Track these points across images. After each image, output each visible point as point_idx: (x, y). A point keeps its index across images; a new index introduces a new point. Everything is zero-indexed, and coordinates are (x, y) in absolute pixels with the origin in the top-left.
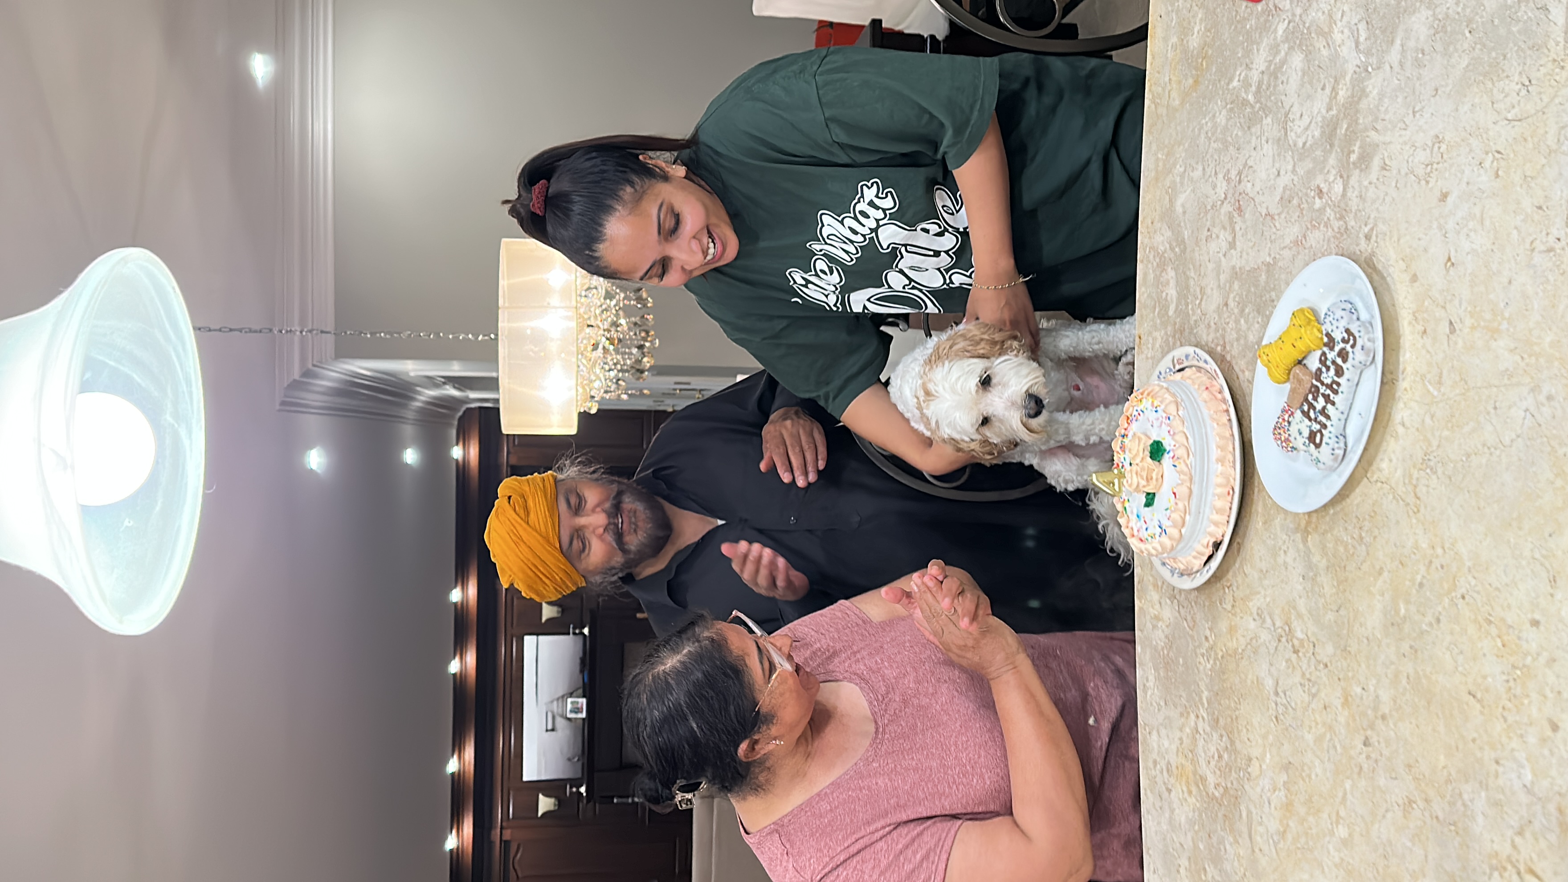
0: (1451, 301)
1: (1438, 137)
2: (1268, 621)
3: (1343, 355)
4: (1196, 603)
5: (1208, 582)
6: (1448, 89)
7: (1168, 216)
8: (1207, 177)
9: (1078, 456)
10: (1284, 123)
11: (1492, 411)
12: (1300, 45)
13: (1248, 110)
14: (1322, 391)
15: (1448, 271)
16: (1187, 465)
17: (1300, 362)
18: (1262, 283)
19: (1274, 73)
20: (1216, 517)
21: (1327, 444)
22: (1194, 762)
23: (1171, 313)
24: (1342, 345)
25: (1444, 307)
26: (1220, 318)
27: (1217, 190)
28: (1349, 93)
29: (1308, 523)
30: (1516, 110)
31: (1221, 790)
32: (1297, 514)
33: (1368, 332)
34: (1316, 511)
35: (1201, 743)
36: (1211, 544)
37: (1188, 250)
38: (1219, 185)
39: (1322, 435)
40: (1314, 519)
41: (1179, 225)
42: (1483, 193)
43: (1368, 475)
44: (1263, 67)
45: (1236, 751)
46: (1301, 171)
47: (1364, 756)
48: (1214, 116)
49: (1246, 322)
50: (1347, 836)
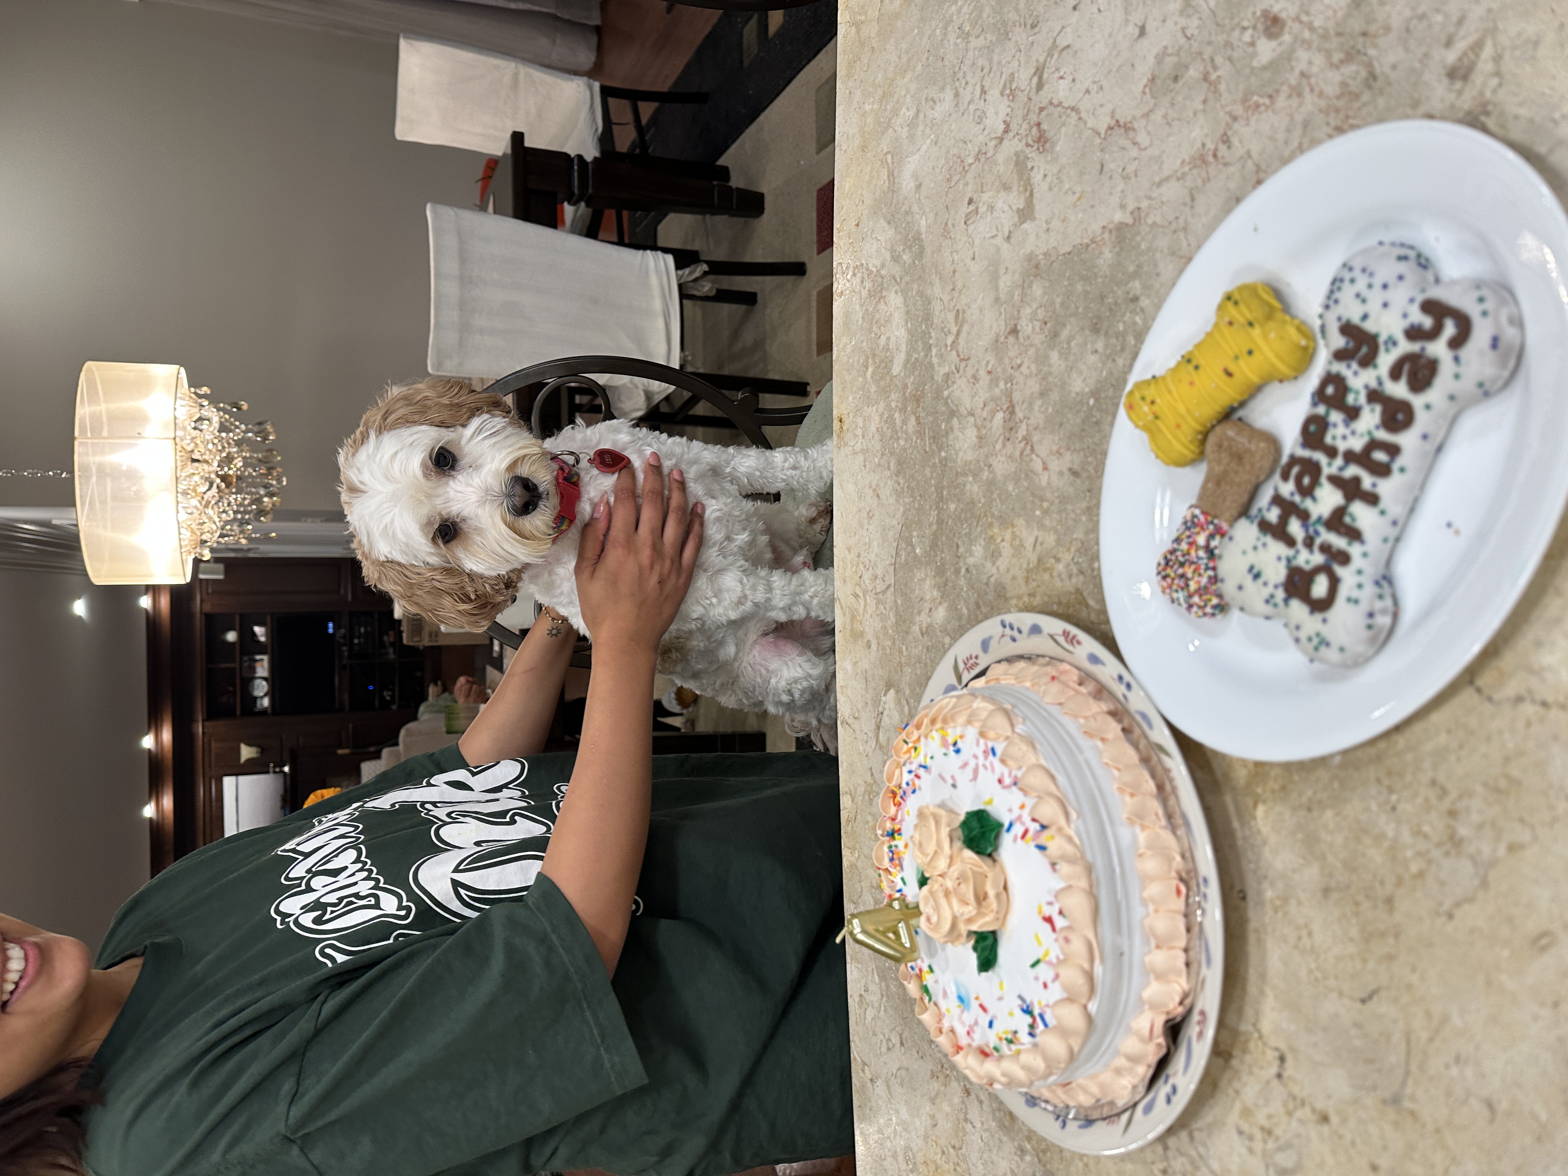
3: (1416, 370)
7: (888, 204)
8: (964, 105)
14: (1326, 471)
17: (1228, 415)
18: (1108, 271)
21: (1349, 600)
23: (897, 369)
38: (990, 112)
39: (1334, 582)
41: (909, 212)
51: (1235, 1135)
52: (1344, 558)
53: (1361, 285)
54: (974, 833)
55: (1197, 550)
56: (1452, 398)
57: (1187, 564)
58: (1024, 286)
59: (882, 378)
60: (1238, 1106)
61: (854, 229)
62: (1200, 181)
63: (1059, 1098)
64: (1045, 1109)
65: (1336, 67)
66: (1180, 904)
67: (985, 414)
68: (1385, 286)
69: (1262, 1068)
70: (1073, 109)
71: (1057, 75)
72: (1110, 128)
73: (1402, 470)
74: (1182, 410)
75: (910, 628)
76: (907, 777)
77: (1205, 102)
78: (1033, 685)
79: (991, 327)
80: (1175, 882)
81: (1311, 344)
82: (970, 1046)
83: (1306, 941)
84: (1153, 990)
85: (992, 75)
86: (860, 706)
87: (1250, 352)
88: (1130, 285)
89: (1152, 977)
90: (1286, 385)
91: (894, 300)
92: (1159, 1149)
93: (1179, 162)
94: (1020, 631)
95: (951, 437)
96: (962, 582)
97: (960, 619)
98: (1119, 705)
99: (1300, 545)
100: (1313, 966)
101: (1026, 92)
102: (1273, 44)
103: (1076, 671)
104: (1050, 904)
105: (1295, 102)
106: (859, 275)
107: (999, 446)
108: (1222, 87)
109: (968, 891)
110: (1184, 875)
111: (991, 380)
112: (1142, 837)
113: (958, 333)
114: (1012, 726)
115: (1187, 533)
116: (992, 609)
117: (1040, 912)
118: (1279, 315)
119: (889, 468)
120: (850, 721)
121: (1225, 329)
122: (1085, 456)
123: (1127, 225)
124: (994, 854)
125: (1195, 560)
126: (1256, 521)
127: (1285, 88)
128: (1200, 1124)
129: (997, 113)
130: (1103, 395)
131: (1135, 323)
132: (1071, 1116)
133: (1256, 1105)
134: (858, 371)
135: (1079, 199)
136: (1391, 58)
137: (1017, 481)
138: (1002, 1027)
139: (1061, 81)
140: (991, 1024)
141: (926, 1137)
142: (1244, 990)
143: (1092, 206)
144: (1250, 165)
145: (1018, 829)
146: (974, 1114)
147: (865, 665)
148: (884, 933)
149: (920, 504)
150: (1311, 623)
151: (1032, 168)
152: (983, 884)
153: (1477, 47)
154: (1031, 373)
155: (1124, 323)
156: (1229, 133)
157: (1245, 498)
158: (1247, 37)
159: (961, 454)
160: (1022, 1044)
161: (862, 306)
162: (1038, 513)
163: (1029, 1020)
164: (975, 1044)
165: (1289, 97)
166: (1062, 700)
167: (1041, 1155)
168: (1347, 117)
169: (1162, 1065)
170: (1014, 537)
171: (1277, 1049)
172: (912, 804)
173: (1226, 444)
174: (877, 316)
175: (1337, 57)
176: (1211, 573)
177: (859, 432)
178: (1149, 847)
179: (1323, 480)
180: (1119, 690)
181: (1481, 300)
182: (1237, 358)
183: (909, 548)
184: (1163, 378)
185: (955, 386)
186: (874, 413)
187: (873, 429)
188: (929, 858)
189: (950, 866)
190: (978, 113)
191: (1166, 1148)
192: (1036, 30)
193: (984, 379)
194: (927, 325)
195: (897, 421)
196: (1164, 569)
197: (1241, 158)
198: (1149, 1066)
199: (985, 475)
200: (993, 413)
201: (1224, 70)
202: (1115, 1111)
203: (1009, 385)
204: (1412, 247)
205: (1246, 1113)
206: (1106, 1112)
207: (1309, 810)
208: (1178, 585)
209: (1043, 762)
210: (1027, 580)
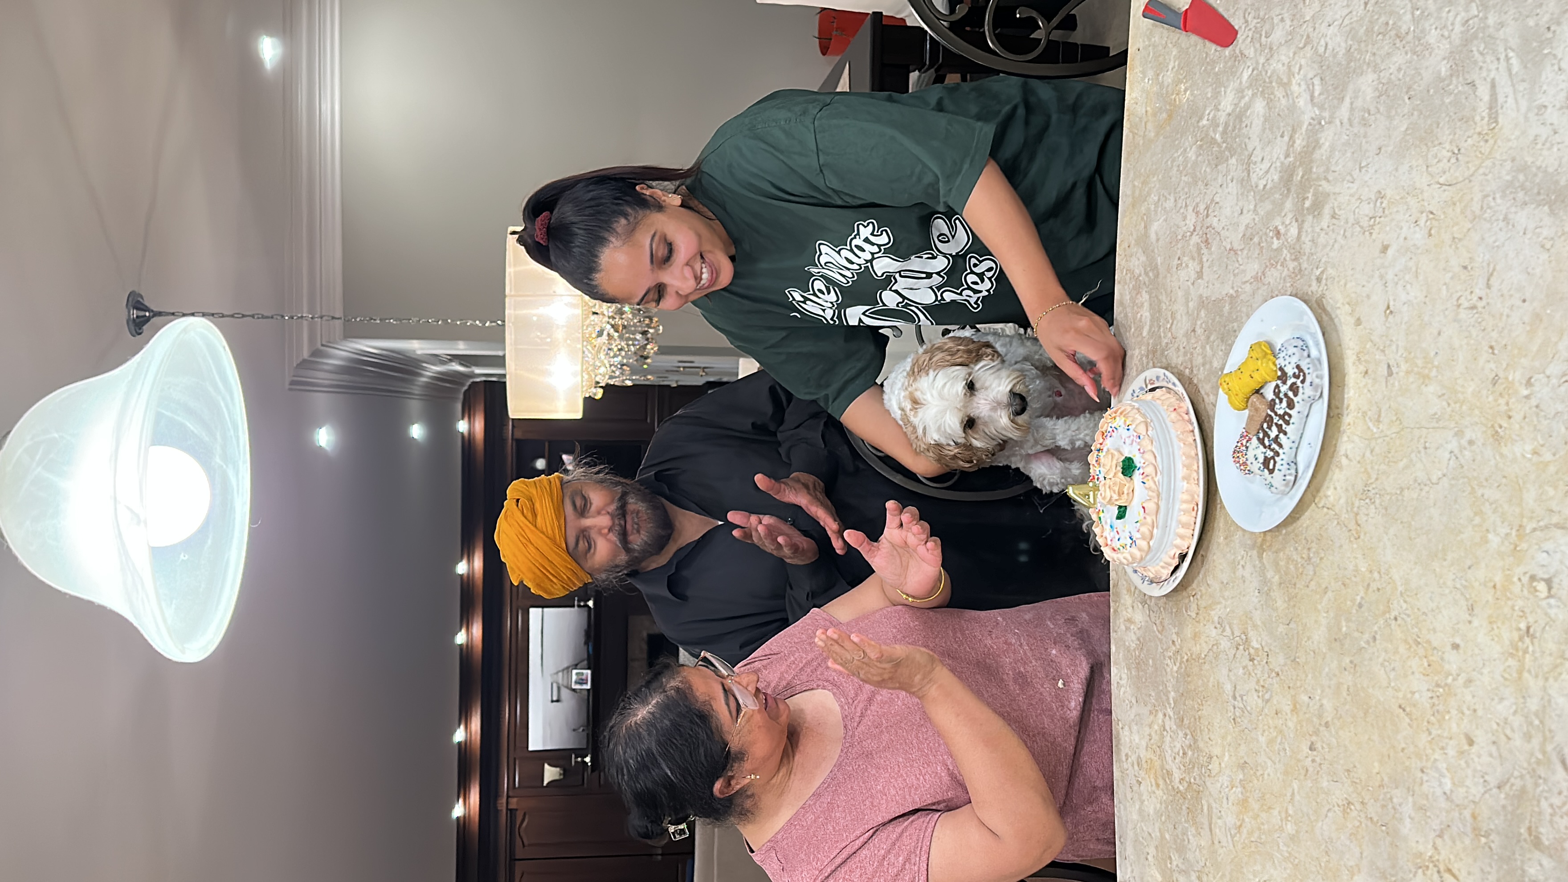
0: (1390, 346)
1: (1380, 192)
2: (1227, 628)
3: (1294, 388)
4: (1164, 609)
5: (1175, 590)
6: (1390, 148)
7: (1143, 240)
8: (1178, 208)
9: (1061, 460)
10: (1248, 164)
11: (1423, 451)
12: (1263, 92)
13: (1215, 149)
14: (1275, 421)
15: (1387, 317)
16: (1155, 482)
17: (1257, 391)
18: (1226, 314)
19: (1239, 116)
20: (1181, 531)
21: (1280, 470)
22: (1162, 757)
23: (1145, 333)
24: (1293, 380)
25: (1383, 351)
26: (1188, 343)
27: (1188, 222)
28: (1304, 143)
29: (1264, 540)
30: (1447, 174)
31: (1186, 785)
32: (1252, 533)
33: (1316, 370)
34: (1270, 531)
35: (1168, 739)
36: (1177, 555)
37: (1161, 276)
38: (1189, 217)
39: (1275, 462)
40: (1268, 538)
41: (1153, 251)
42: (1418, 248)
43: (1316, 501)
44: (1229, 109)
45: (1199, 749)
46: (1262, 213)
47: (1310, 759)
48: (1185, 150)
49: (1212, 348)
50: (1294, 832)
53: (1285, 353)
55: (1243, 447)
57: (1240, 452)
58: (1198, 310)
62: (1256, 287)
68: (1289, 356)
70: (1218, 233)
72: (1230, 249)
73: (1292, 424)
74: (1237, 388)
77: (1259, 254)
79: (1185, 325)
81: (1275, 371)
85: (1190, 199)
91: (1145, 296)
93: (1250, 276)
99: (1267, 448)
101: (1202, 215)
102: (1278, 242)
108: (1264, 251)
113: (1172, 324)
115: (1241, 440)
121: (1250, 360)
123: (1233, 296)
126: (1258, 437)
129: (1191, 219)
135: (1219, 277)
139: (1215, 218)
143: (1223, 282)
150: (1269, 478)
153: (1323, 273)
156: (1265, 271)
158: (1271, 234)
161: (1129, 293)
176: (1245, 456)
179: (1274, 424)
184: (1233, 374)
190: (1184, 215)
192: (1207, 187)
196: (1233, 452)
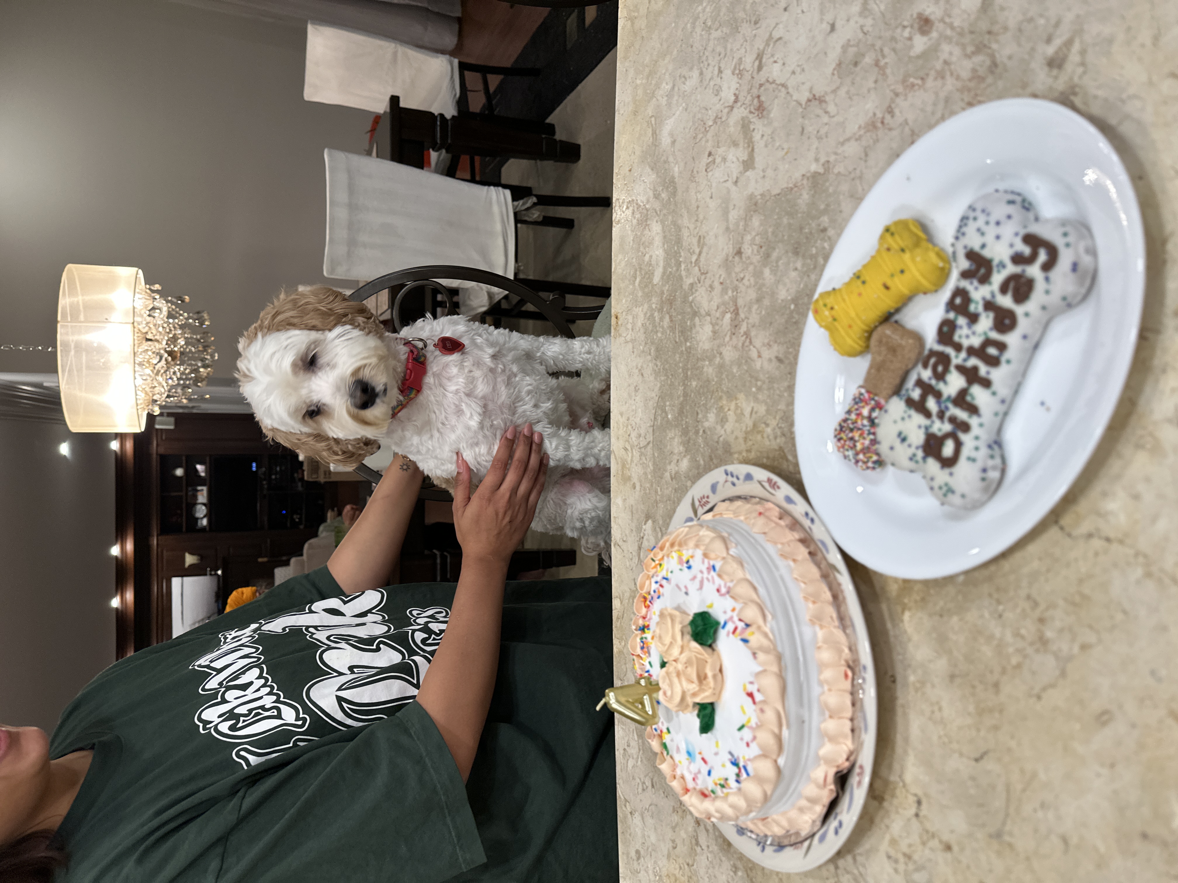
3: (1018, 286)
7: (651, 155)
8: (706, 81)
14: (957, 361)
18: (804, 208)
21: (971, 460)
23: (657, 279)
37: (680, 191)
38: (725, 87)
51: (885, 859)
52: (965, 427)
53: (980, 223)
54: (699, 629)
55: (862, 419)
56: (1044, 308)
57: (855, 430)
58: (747, 219)
59: (646, 286)
60: (887, 837)
61: (628, 173)
62: (871, 141)
63: (759, 829)
64: (750, 837)
65: (968, 56)
66: (847, 685)
67: (718, 315)
68: (998, 223)
69: (905, 809)
70: (783, 85)
71: (772, 60)
72: (809, 100)
73: (1008, 362)
74: (853, 314)
75: (663, 474)
76: (654, 586)
77: (876, 82)
78: (746, 519)
79: (723, 249)
80: (844, 668)
81: (947, 266)
82: (695, 789)
83: (937, 715)
84: (827, 749)
85: (726, 59)
86: (627, 532)
87: (902, 272)
88: (821, 219)
89: (826, 740)
90: (929, 296)
91: (656, 228)
92: (832, 867)
93: (857, 127)
94: (738, 478)
95: (694, 331)
96: (700, 440)
97: (698, 468)
98: (807, 535)
99: (935, 418)
100: (942, 733)
101: (750, 72)
102: (925, 39)
103: (777, 509)
104: (751, 683)
105: (939, 82)
106: (631, 208)
107: (727, 339)
108: (888, 71)
109: (692, 672)
110: (851, 663)
111: (723, 289)
112: (820, 634)
113: (700, 253)
114: (727, 549)
115: (856, 407)
116: (721, 460)
117: (745, 689)
118: (924, 244)
119: (650, 354)
120: (621, 543)
121: (885, 254)
122: (788, 348)
123: (819, 174)
124: (714, 645)
125: (861, 427)
126: (904, 398)
127: (933, 73)
128: (860, 850)
129: (729, 88)
130: (800, 302)
131: (824, 248)
132: (768, 842)
133: (900, 837)
134: (629, 281)
135: (787, 153)
136: (1007, 51)
137: (739, 365)
138: (717, 775)
139: (775, 65)
140: (709, 773)
141: (669, 856)
142: (893, 750)
143: (795, 159)
144: (907, 130)
145: (730, 627)
146: (703, 839)
147: (631, 501)
148: (632, 703)
149: (671, 382)
150: (941, 475)
151: (754, 129)
152: (704, 667)
153: (1069, 43)
154: (751, 284)
155: (816, 247)
156: (893, 106)
157: (897, 381)
158: (906, 33)
159: (701, 344)
160: (731, 788)
161: (632, 231)
162: (754, 389)
163: (735, 770)
164: (698, 787)
165: (936, 79)
166: (766, 530)
167: (749, 871)
168: (976, 95)
169: (833, 806)
170: (737, 407)
171: (915, 795)
172: (657, 606)
173: (884, 340)
174: (643, 239)
175: (970, 49)
176: (872, 437)
177: (630, 326)
178: (825, 641)
179: (952, 369)
180: (807, 523)
181: (1065, 235)
182: (892, 275)
183: (664, 414)
184: (840, 290)
185: (698, 293)
186: (640, 312)
187: (639, 324)
188: (666, 647)
189: (681, 653)
190: (716, 87)
191: (837, 868)
192: (758, 26)
193: (718, 287)
194: (678, 247)
195: (656, 318)
196: (839, 434)
197: (901, 125)
198: (824, 806)
199: (718, 360)
200: (724, 313)
201: (890, 58)
202: (799, 839)
203: (735, 293)
204: (1019, 194)
205: (893, 842)
206: (793, 840)
207: (941, 616)
208: (849, 446)
209: (748, 577)
210: (745, 439)
